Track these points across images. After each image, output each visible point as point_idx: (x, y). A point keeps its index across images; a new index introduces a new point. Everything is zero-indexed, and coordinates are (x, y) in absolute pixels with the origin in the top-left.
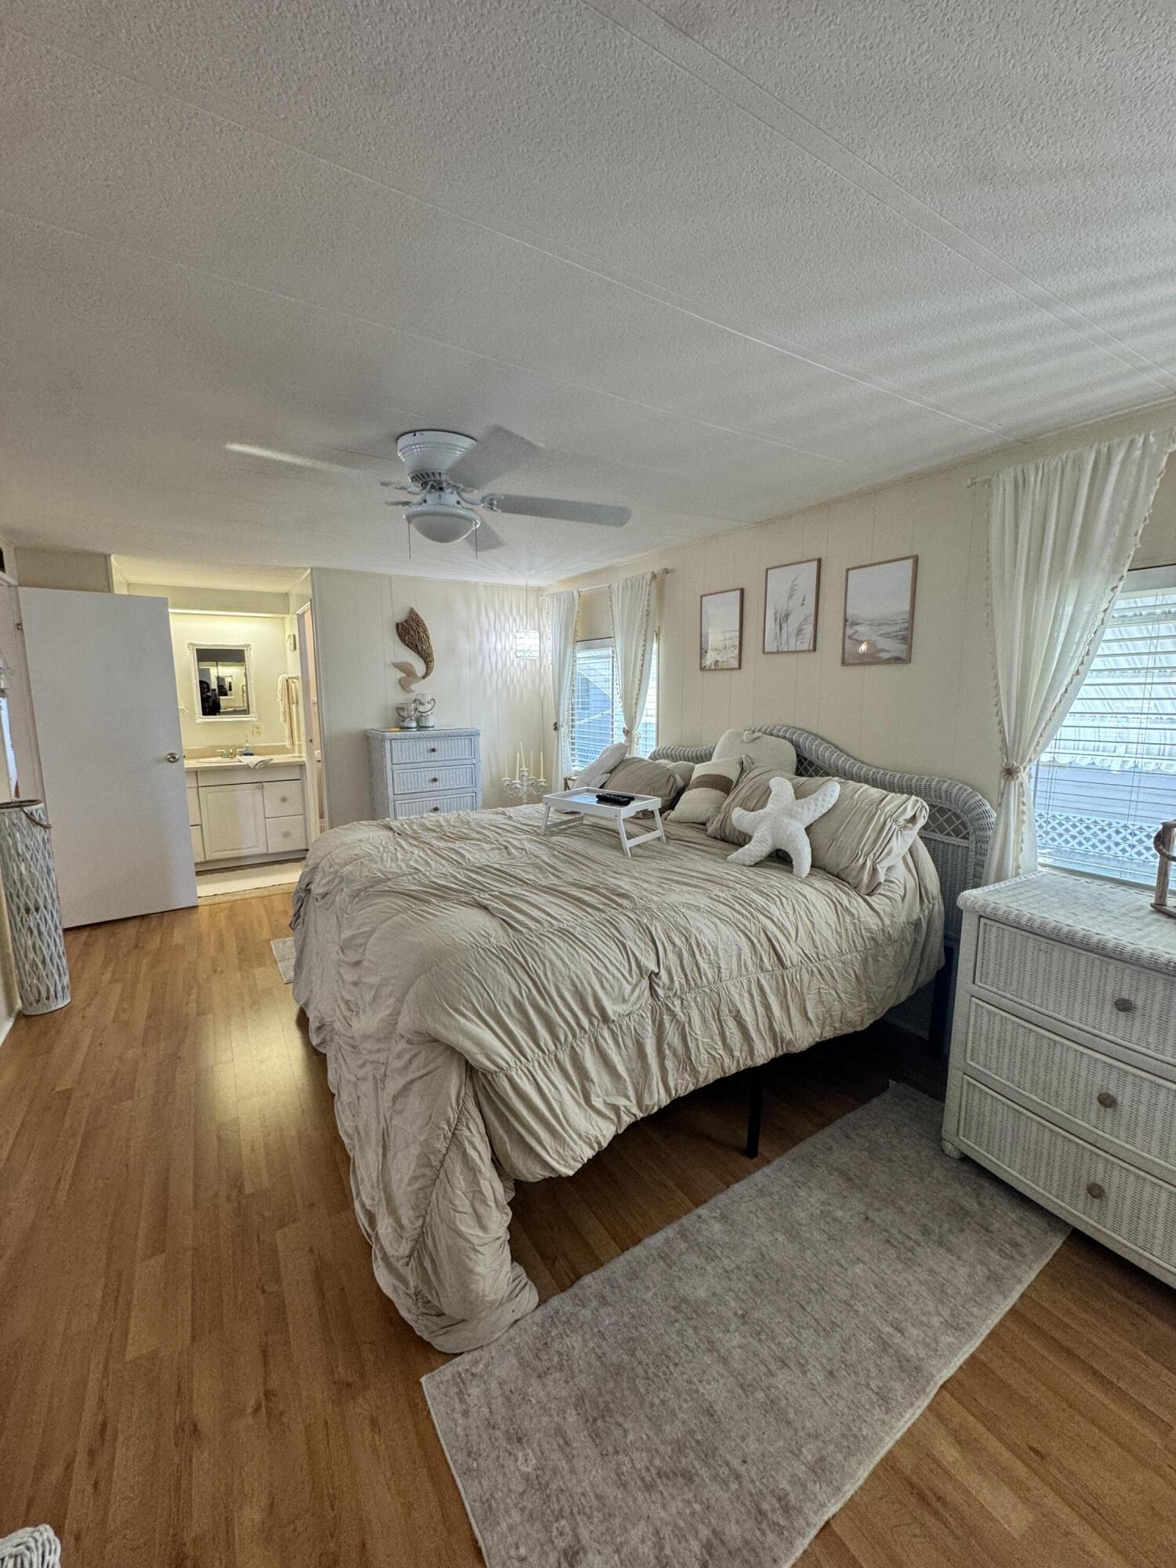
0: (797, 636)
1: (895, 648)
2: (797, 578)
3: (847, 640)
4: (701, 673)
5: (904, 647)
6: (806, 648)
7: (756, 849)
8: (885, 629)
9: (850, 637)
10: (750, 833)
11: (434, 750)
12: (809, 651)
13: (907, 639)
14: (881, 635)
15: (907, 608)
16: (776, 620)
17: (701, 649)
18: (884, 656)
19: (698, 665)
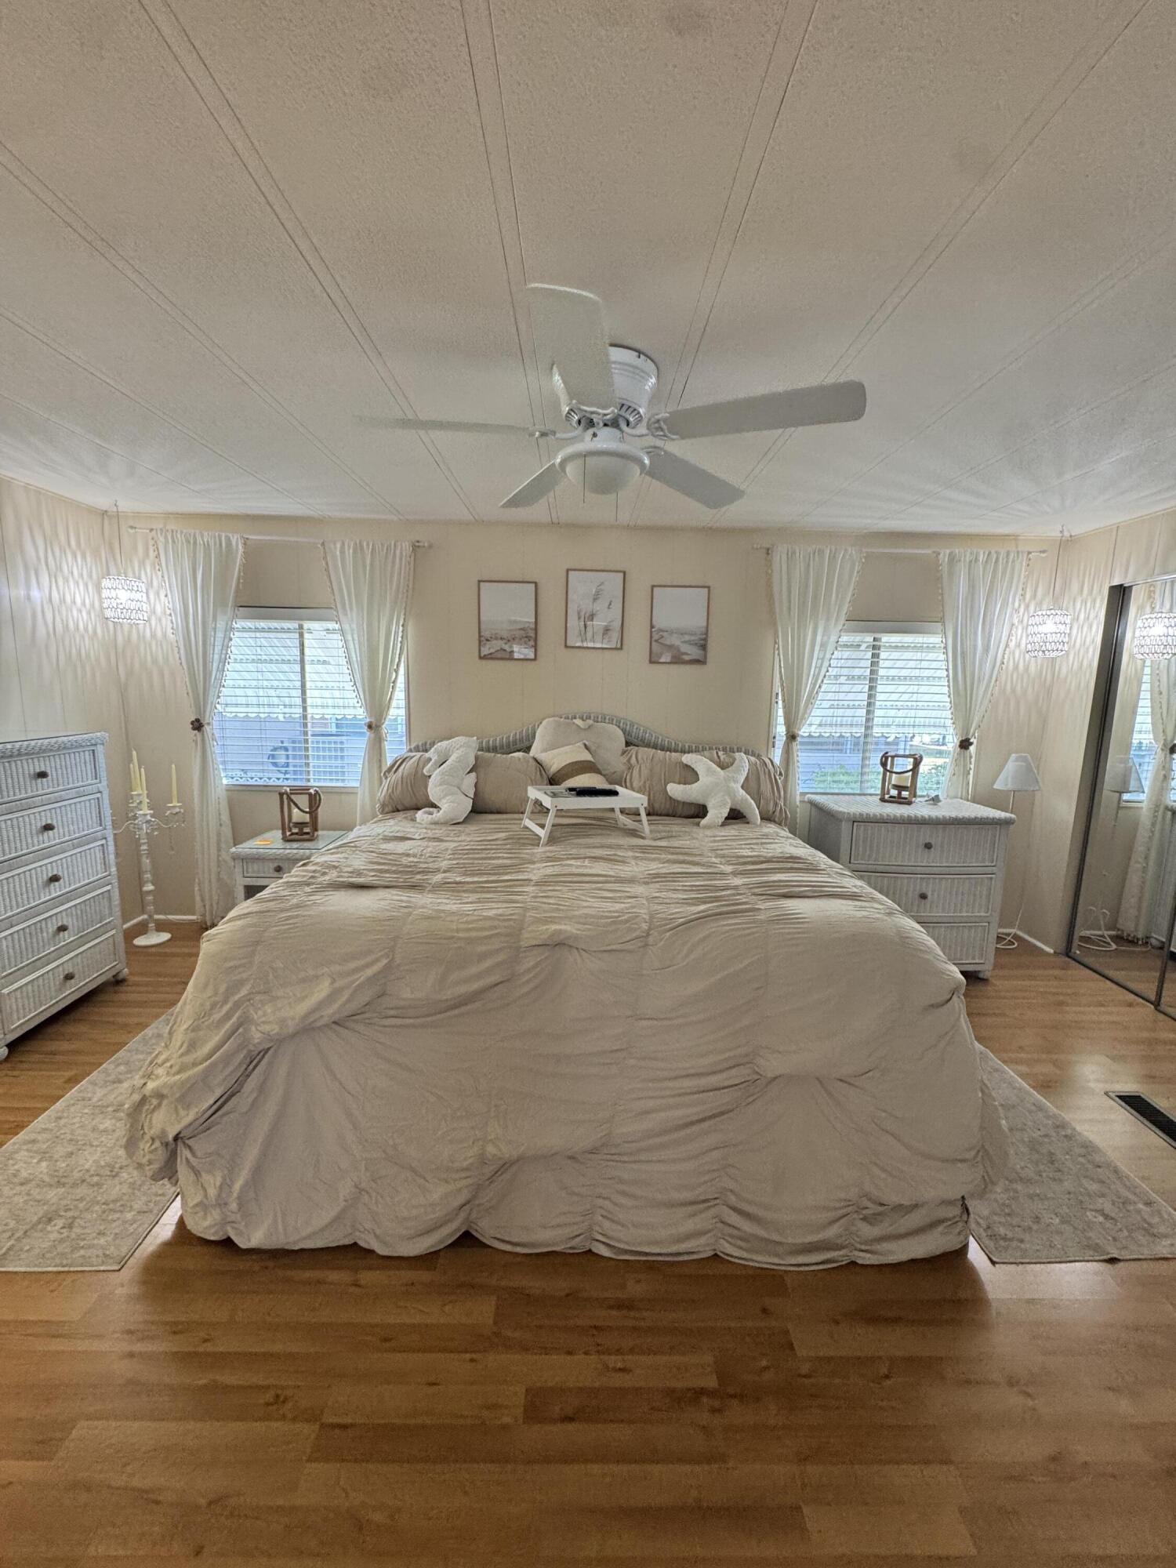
0: (604, 634)
1: (694, 652)
2: (602, 583)
3: (654, 643)
4: (479, 661)
5: (702, 652)
6: (614, 646)
7: (717, 812)
8: (687, 638)
9: (656, 641)
10: (701, 802)
11: (42, 775)
12: (616, 649)
13: (704, 647)
14: (685, 642)
15: (705, 624)
16: (579, 618)
17: (480, 636)
18: (687, 658)
19: (477, 654)
